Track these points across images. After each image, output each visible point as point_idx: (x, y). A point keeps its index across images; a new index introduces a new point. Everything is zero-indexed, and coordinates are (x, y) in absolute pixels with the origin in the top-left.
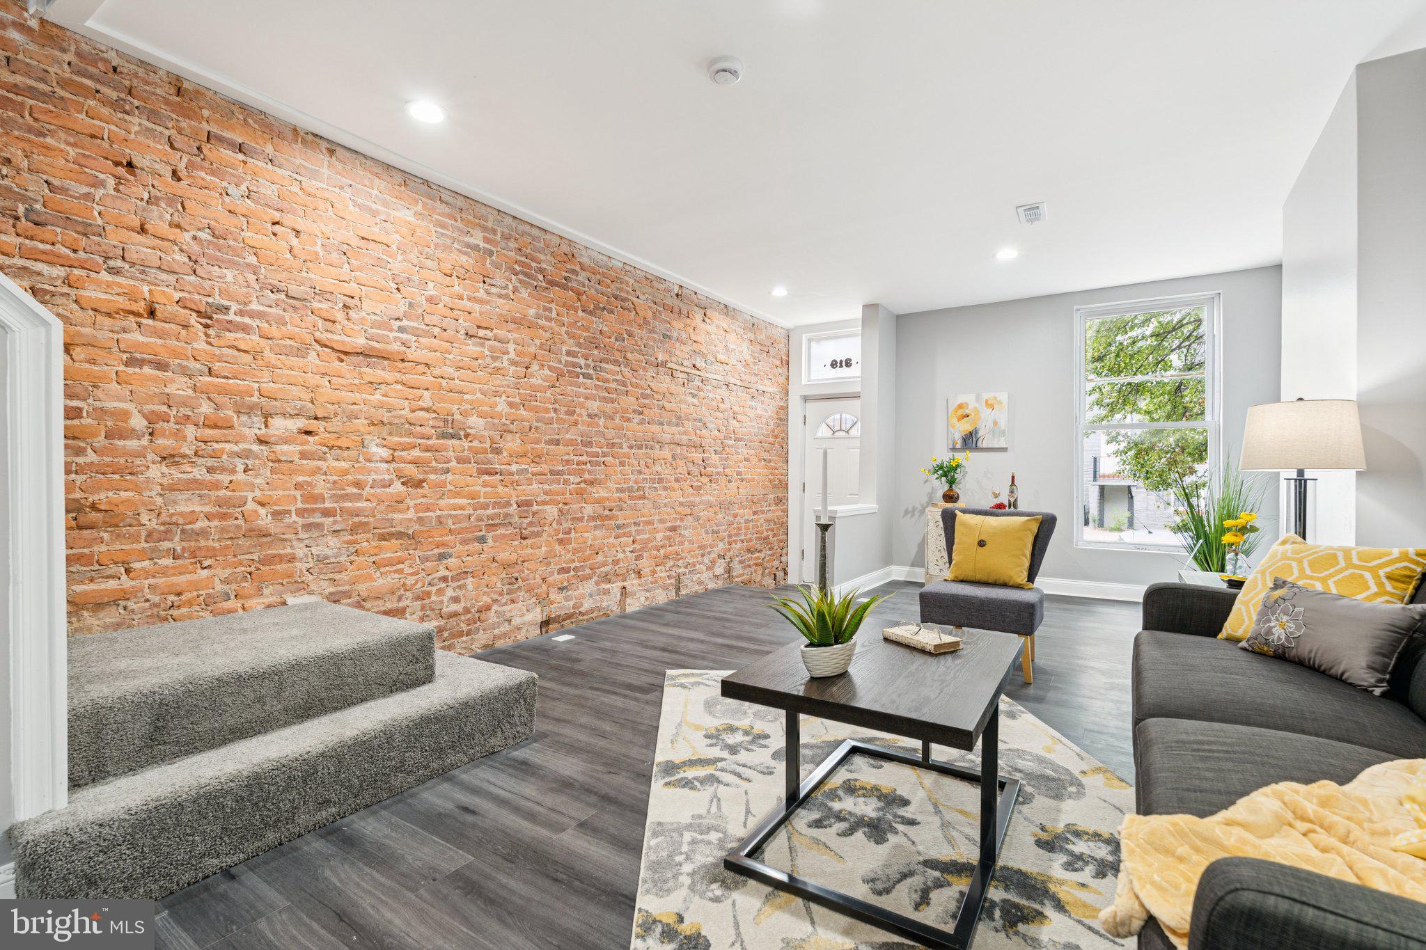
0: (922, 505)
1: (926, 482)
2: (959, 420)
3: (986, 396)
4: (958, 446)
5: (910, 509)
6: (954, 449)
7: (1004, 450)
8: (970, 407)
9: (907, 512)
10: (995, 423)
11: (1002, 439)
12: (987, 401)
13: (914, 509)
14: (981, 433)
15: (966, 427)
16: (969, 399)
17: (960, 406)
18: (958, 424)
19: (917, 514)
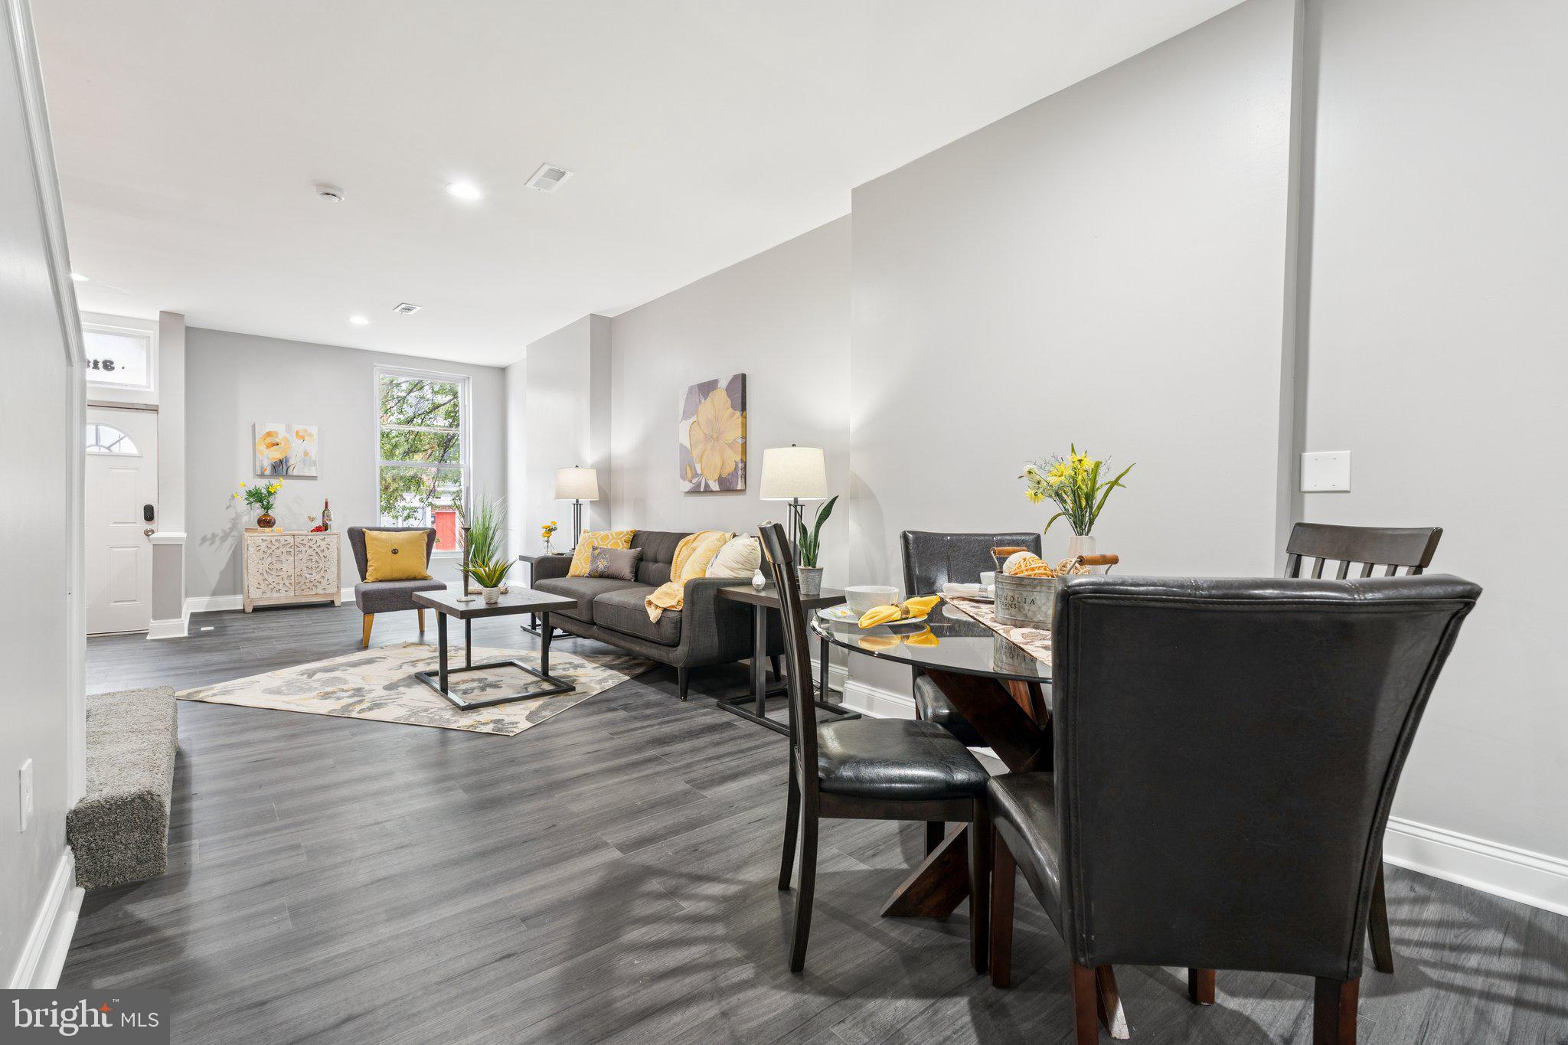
0: (225, 532)
1: (228, 507)
2: (268, 447)
3: (296, 427)
4: (268, 472)
5: (209, 536)
6: (262, 475)
7: (314, 478)
8: (281, 436)
9: (204, 539)
10: (306, 454)
11: (313, 468)
12: (297, 432)
13: (214, 536)
14: (292, 462)
15: (276, 455)
16: (280, 429)
17: (269, 434)
18: (266, 452)
19: (218, 542)
